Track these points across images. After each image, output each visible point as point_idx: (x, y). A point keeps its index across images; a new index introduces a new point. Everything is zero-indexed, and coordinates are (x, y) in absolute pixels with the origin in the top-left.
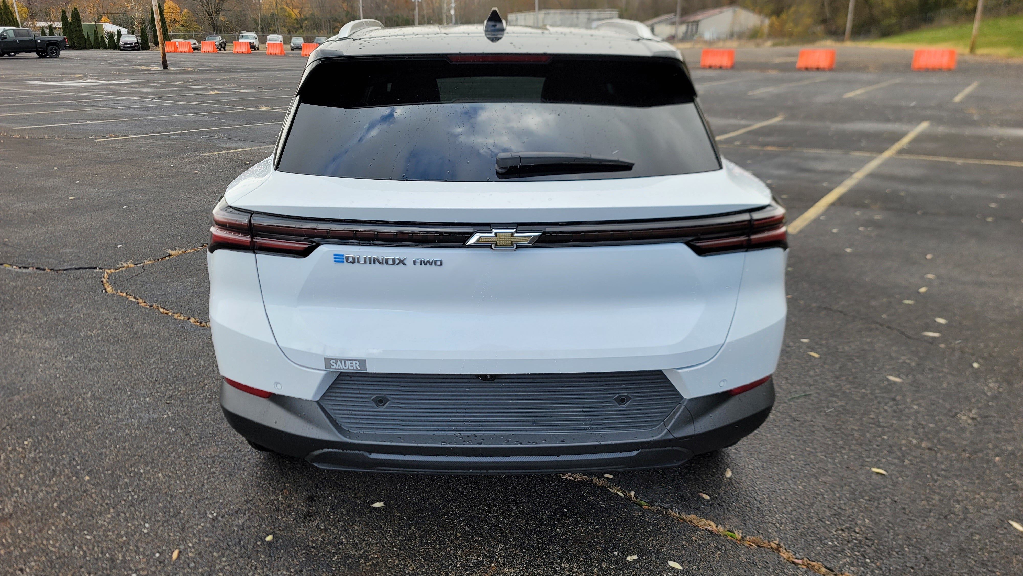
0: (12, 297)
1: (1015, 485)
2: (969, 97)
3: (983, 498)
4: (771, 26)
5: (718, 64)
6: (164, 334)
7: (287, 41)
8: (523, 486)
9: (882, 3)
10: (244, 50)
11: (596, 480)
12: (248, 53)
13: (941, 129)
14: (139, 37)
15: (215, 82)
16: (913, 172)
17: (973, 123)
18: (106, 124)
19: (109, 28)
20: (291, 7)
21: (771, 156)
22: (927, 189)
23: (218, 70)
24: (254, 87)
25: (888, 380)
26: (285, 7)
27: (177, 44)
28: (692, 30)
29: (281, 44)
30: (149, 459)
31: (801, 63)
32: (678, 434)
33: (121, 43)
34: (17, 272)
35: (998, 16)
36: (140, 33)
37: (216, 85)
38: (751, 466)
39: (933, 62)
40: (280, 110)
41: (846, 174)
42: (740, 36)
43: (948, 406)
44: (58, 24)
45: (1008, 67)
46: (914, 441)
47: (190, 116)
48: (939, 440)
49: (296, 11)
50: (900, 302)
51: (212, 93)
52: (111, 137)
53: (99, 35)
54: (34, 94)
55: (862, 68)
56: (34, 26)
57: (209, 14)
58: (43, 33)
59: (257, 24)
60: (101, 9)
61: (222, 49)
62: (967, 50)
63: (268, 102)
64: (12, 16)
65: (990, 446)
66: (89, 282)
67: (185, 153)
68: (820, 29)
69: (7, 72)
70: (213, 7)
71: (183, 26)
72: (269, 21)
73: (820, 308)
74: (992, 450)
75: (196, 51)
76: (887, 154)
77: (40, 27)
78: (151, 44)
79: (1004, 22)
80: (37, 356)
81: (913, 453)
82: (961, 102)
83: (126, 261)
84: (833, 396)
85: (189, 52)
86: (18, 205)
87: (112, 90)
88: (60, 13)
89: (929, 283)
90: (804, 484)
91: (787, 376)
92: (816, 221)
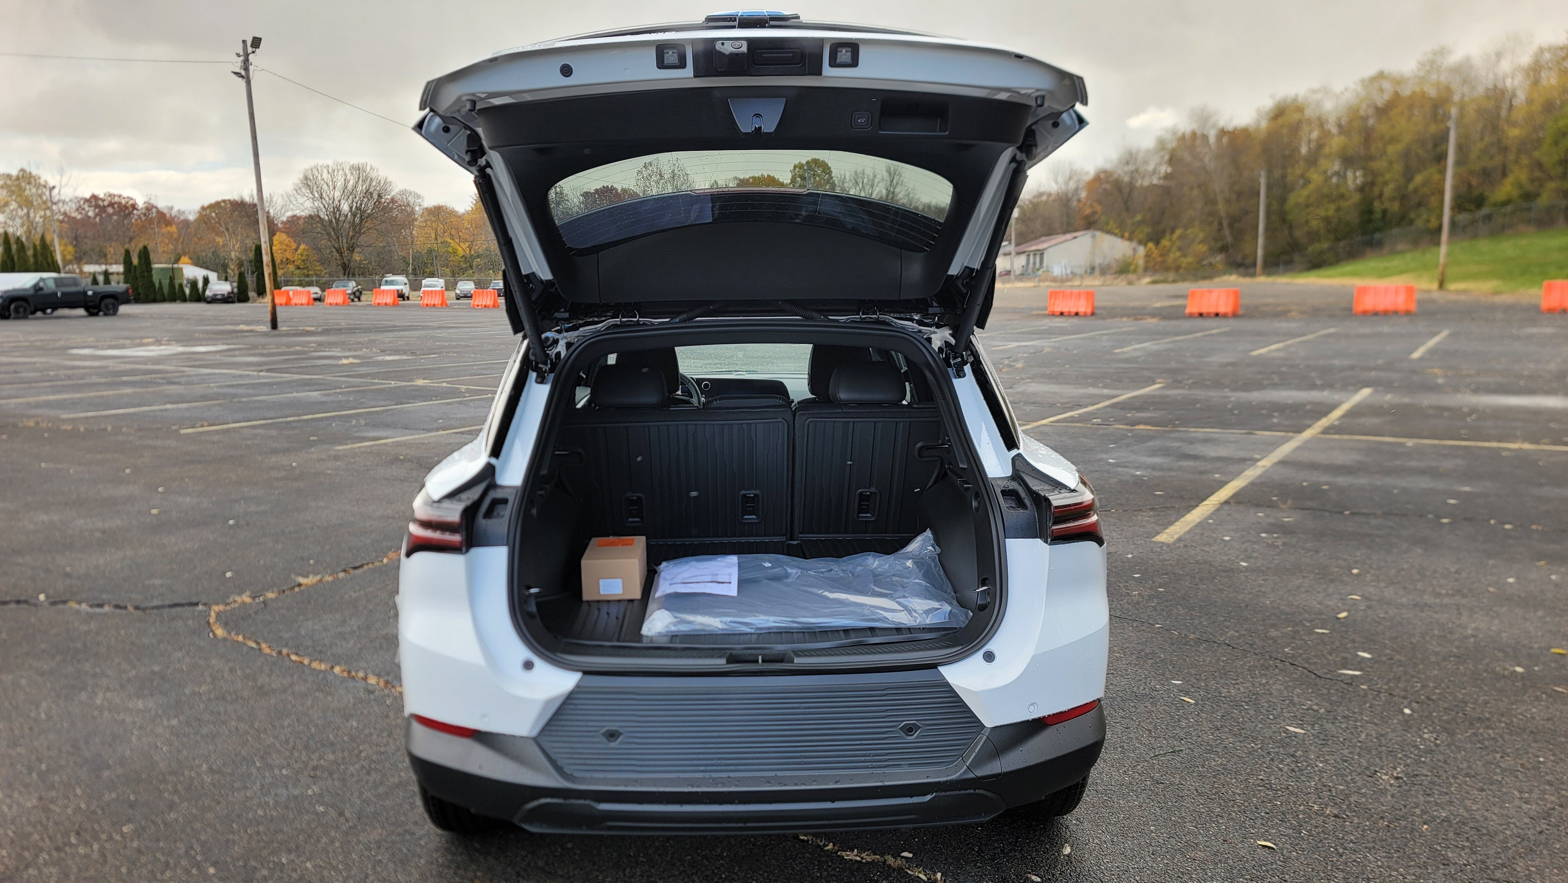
0: (85, 644)
1: (1446, 858)
2: (1432, 352)
3: (1402, 875)
4: (1148, 256)
5: (1074, 310)
6: (301, 688)
7: (450, 286)
8: (793, 869)
9: (1307, 222)
10: (389, 300)
11: (890, 860)
12: (394, 304)
13: (1389, 398)
14: (235, 284)
15: (349, 347)
16: (1341, 458)
17: (1435, 389)
18: (194, 408)
19: (191, 272)
20: (457, 241)
21: (1142, 439)
22: (1362, 481)
23: (351, 329)
24: (405, 353)
25: (1286, 731)
26: (449, 240)
27: (291, 293)
28: (1034, 263)
29: (442, 291)
30: (293, 846)
31: (1192, 308)
32: (981, 772)
33: (208, 293)
34: (88, 613)
35: (1475, 236)
36: (236, 278)
37: (350, 350)
38: (1096, 841)
39: (1384, 303)
40: (444, 384)
41: (1248, 461)
42: (1104, 271)
43: (1364, 764)
44: (119, 268)
45: (1493, 308)
46: (1316, 807)
47: (315, 395)
48: (1349, 806)
49: (465, 246)
50: (1311, 632)
51: (345, 361)
52: (202, 426)
53: (177, 282)
54: (84, 368)
55: (1281, 314)
56: (81, 272)
57: (339, 251)
58: (95, 282)
59: (408, 264)
60: (180, 246)
61: (356, 300)
62: (1435, 285)
63: (426, 373)
64: (53, 257)
65: (1418, 811)
66: (190, 622)
67: (312, 447)
68: (1219, 259)
69: (42, 337)
70: (345, 241)
71: (299, 268)
72: (425, 259)
73: (1199, 641)
74: (1420, 816)
75: (318, 303)
76: (1308, 434)
77: (90, 273)
78: (252, 294)
79: (1484, 245)
80: (129, 720)
81: (1313, 822)
82: (1421, 359)
83: (240, 594)
84: (1210, 751)
85: (308, 304)
86: (80, 522)
87: (197, 360)
88: (123, 251)
89: (1352, 607)
90: (1166, 861)
91: (1151, 727)
92: (1202, 525)
